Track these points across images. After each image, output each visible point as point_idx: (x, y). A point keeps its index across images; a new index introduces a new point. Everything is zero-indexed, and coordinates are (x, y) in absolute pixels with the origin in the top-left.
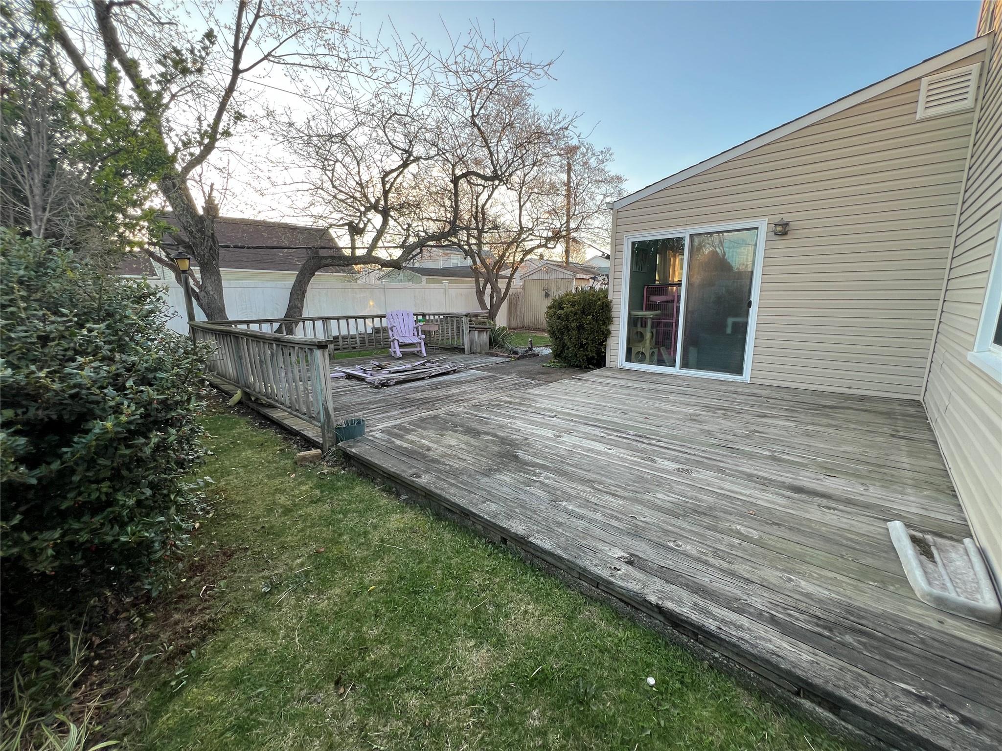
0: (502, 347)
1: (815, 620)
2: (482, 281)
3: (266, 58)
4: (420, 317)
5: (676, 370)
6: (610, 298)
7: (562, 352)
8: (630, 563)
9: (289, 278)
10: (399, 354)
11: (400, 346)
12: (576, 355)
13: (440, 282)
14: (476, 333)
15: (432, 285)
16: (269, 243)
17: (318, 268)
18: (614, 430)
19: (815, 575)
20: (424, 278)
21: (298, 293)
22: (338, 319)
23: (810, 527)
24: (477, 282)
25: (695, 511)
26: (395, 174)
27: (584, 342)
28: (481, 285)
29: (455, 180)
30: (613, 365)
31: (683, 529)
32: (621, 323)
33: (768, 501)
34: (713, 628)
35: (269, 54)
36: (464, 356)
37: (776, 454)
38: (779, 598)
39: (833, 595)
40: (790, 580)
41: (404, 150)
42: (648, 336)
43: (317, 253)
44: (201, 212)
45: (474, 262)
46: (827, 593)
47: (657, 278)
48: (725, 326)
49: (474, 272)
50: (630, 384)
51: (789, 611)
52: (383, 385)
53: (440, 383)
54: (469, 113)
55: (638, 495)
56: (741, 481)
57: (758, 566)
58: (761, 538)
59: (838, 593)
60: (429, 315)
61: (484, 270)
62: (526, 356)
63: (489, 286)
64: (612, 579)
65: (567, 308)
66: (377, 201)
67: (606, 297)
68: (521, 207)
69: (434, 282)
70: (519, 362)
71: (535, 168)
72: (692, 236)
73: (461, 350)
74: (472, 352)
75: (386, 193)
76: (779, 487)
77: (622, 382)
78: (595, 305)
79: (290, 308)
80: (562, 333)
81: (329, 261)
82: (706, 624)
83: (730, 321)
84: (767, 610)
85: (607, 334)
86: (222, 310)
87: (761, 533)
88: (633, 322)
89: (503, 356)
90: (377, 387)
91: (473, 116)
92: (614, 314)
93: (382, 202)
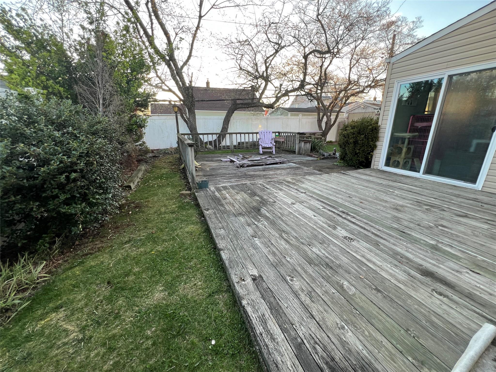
0: (318, 152)
1: (329, 360)
2: (321, 114)
3: (212, 7)
4: (277, 134)
5: (419, 175)
6: (380, 123)
7: (344, 157)
8: (254, 280)
9: (223, 114)
10: (261, 152)
11: (262, 148)
12: (352, 159)
13: (298, 115)
14: (303, 143)
15: (293, 117)
16: (220, 98)
17: (236, 109)
18: (331, 206)
19: (366, 333)
20: (289, 113)
21: (227, 121)
22: (236, 133)
23: (404, 301)
24: (319, 115)
25: (327, 265)
26: (271, 58)
27: (358, 151)
28: (321, 117)
29: (306, 57)
30: (375, 167)
31: (306, 272)
32: (385, 141)
33: (391, 275)
34: (258, 332)
35: (214, 5)
36: (295, 155)
37: (440, 245)
38: (320, 335)
39: (364, 352)
40: (343, 328)
41: (276, 43)
42: (404, 150)
43: (235, 102)
44: (188, 85)
45: (318, 104)
46: (361, 348)
47: (427, 110)
48: (470, 146)
49: (317, 110)
50: (375, 180)
51: (317, 346)
52: (241, 166)
53: (269, 168)
54: (316, 13)
55: (302, 246)
56: (384, 255)
57: (330, 310)
58: (354, 295)
59: (370, 352)
60: (282, 133)
61: (322, 108)
62: (328, 158)
63: (325, 117)
64: (236, 284)
65: (350, 130)
66: (263, 73)
67: (377, 123)
68: (351, 69)
69: (295, 115)
70: (322, 161)
71: (364, 41)
72: (450, 77)
73: (294, 152)
74: (299, 154)
75: (267, 68)
76: (412, 267)
77: (371, 178)
78: (367, 128)
79: (223, 128)
80: (345, 146)
81: (240, 106)
82: (256, 328)
83: (475, 142)
84: (303, 338)
85: (374, 147)
86: (196, 129)
87: (358, 292)
88: (394, 140)
89: (314, 157)
90: (238, 167)
91: (318, 15)
92: (380, 135)
93: (265, 74)
